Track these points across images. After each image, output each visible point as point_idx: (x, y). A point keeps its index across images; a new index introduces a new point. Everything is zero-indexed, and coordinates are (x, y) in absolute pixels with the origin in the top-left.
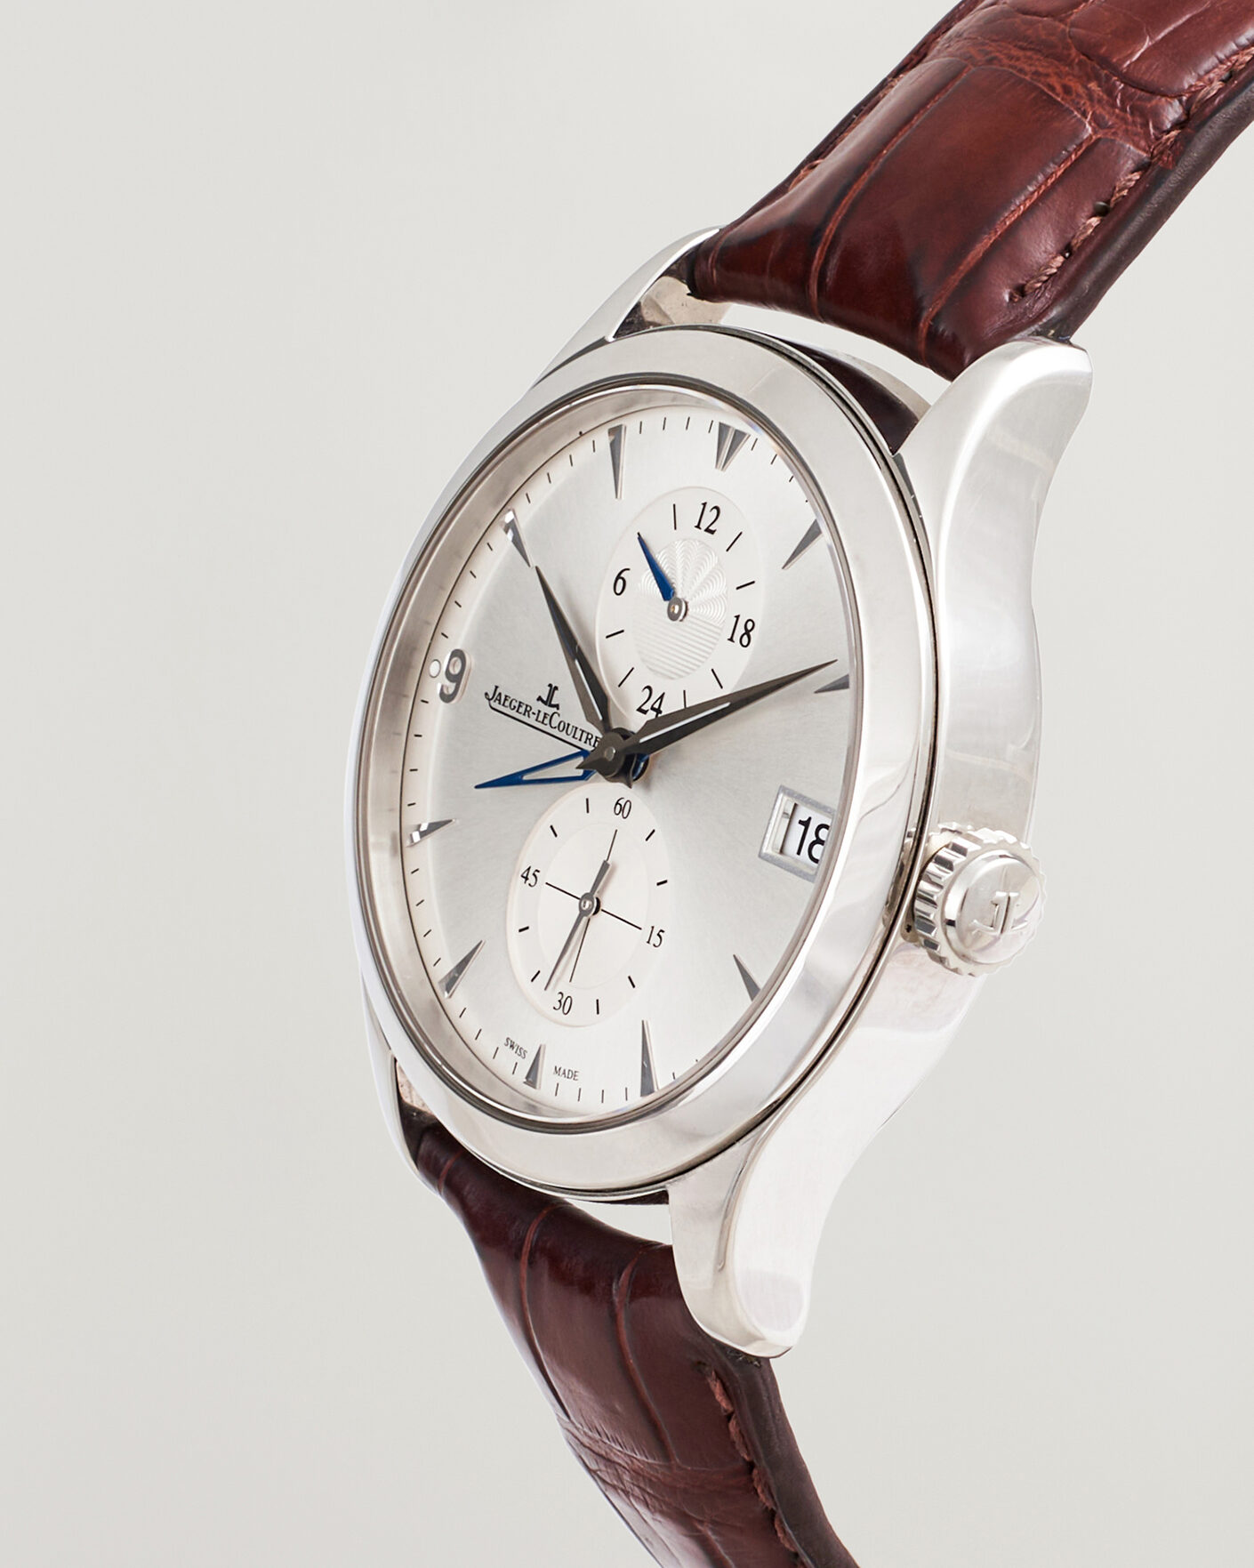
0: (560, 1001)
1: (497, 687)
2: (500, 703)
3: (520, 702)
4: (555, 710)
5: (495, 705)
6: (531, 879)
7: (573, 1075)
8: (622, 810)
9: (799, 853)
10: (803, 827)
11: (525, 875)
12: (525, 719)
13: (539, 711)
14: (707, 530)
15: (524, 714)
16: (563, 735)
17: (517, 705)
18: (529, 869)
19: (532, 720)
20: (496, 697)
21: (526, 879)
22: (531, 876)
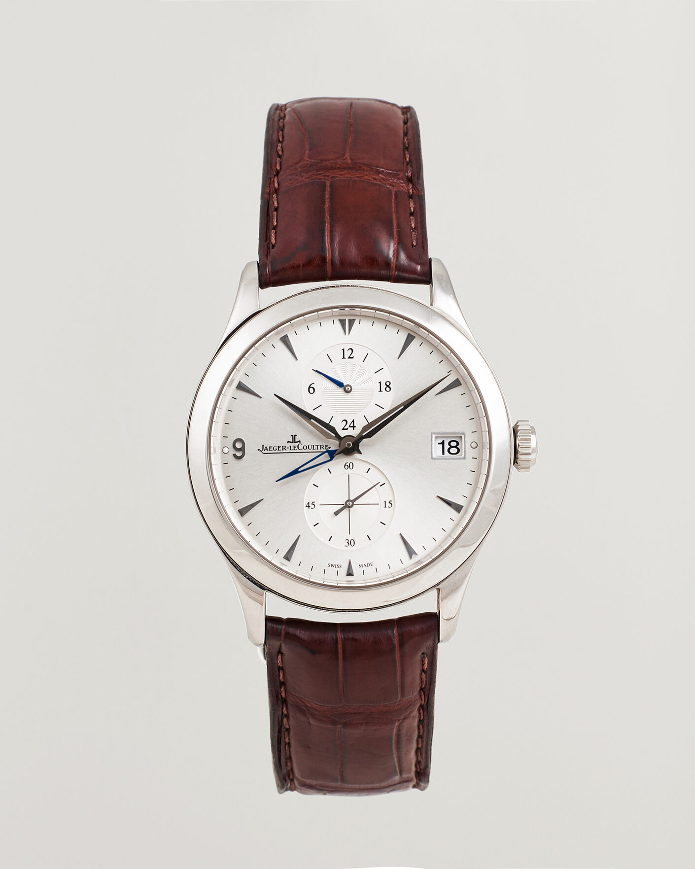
0: (348, 543)
1: (263, 446)
2: (267, 450)
3: (278, 447)
4: (299, 443)
5: (266, 452)
6: (312, 506)
7: (371, 564)
8: (349, 467)
9: (443, 454)
10: (441, 445)
11: (308, 506)
12: (284, 451)
13: (290, 446)
14: (349, 358)
15: (283, 450)
16: (308, 450)
17: (277, 448)
18: (309, 503)
19: (288, 450)
20: (264, 450)
21: (309, 507)
22: (310, 505)
